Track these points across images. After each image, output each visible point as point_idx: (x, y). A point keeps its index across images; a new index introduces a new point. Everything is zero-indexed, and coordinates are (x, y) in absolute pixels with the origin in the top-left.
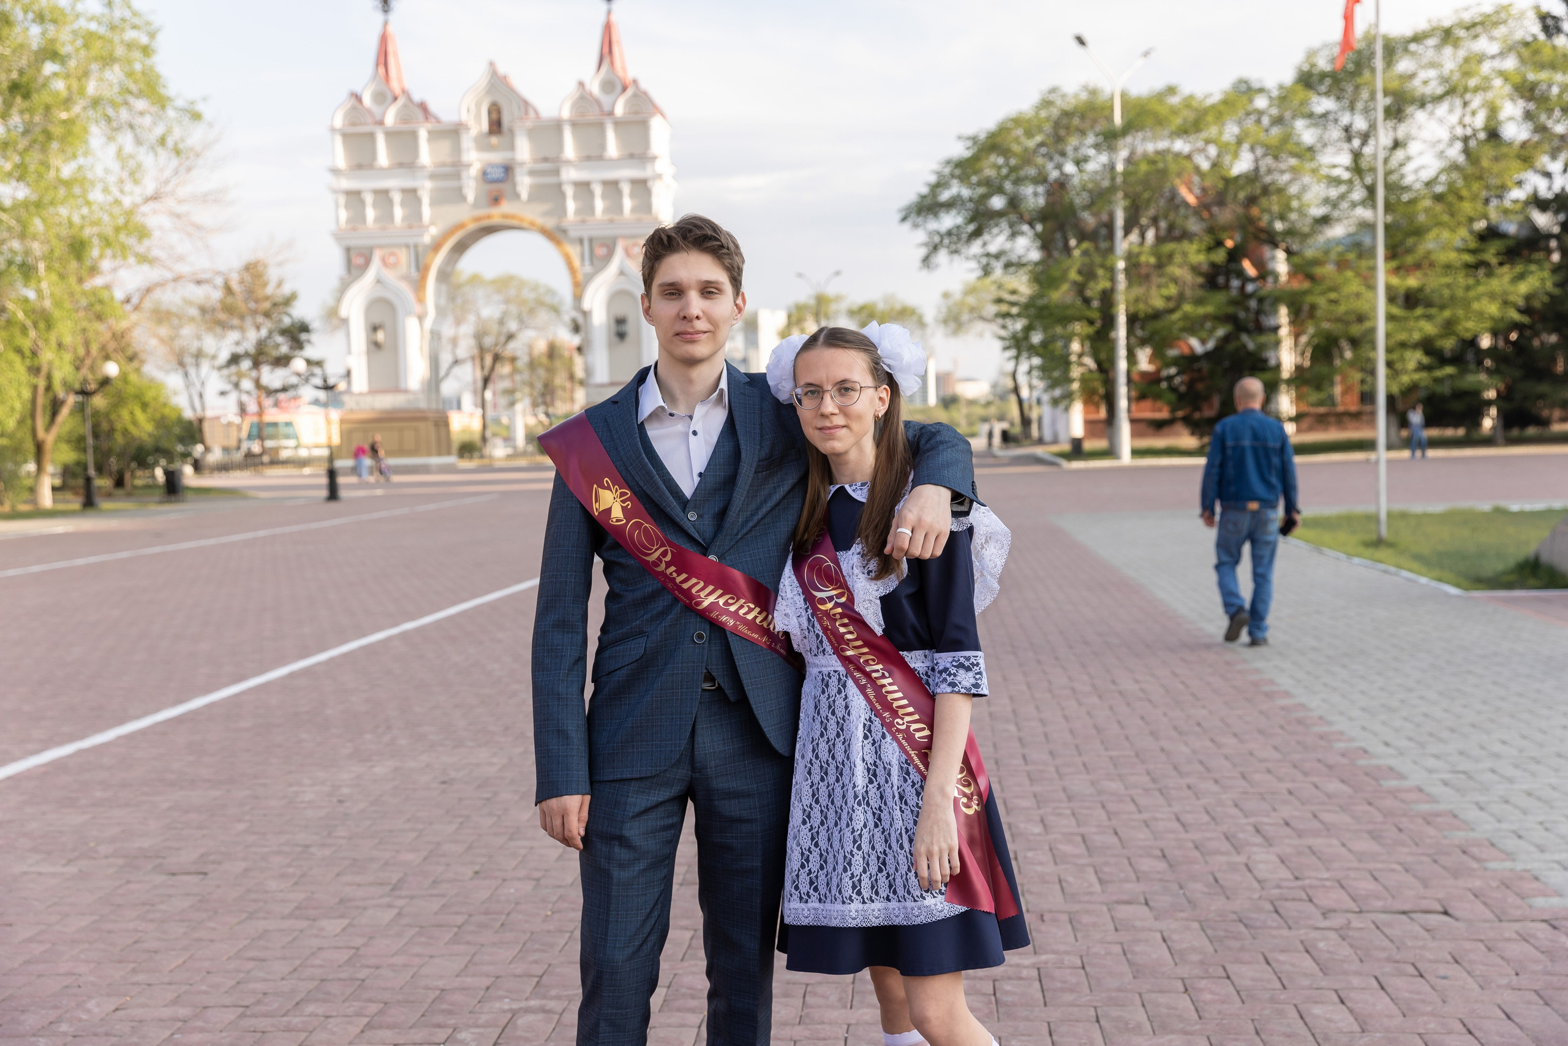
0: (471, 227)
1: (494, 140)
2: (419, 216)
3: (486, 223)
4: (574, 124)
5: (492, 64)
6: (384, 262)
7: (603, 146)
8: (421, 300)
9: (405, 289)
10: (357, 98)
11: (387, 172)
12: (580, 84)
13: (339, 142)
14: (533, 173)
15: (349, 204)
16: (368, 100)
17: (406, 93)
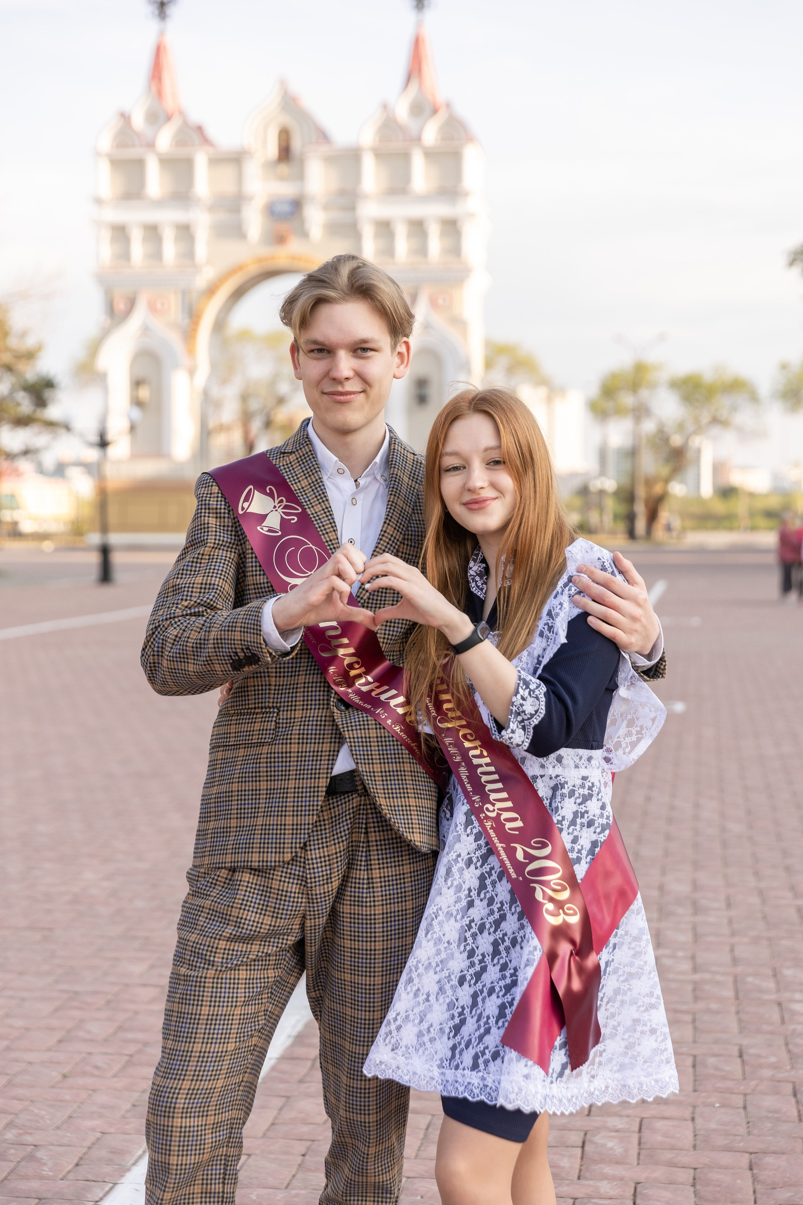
0: (253, 269)
1: (284, 169)
2: (189, 254)
3: (270, 265)
4: (379, 155)
5: (283, 83)
6: (152, 308)
7: (406, 177)
8: (191, 350)
9: (175, 339)
10: (125, 118)
11: (158, 204)
12: (385, 107)
13: (105, 168)
14: (326, 207)
15: (113, 240)
16: (138, 121)
17: (181, 113)
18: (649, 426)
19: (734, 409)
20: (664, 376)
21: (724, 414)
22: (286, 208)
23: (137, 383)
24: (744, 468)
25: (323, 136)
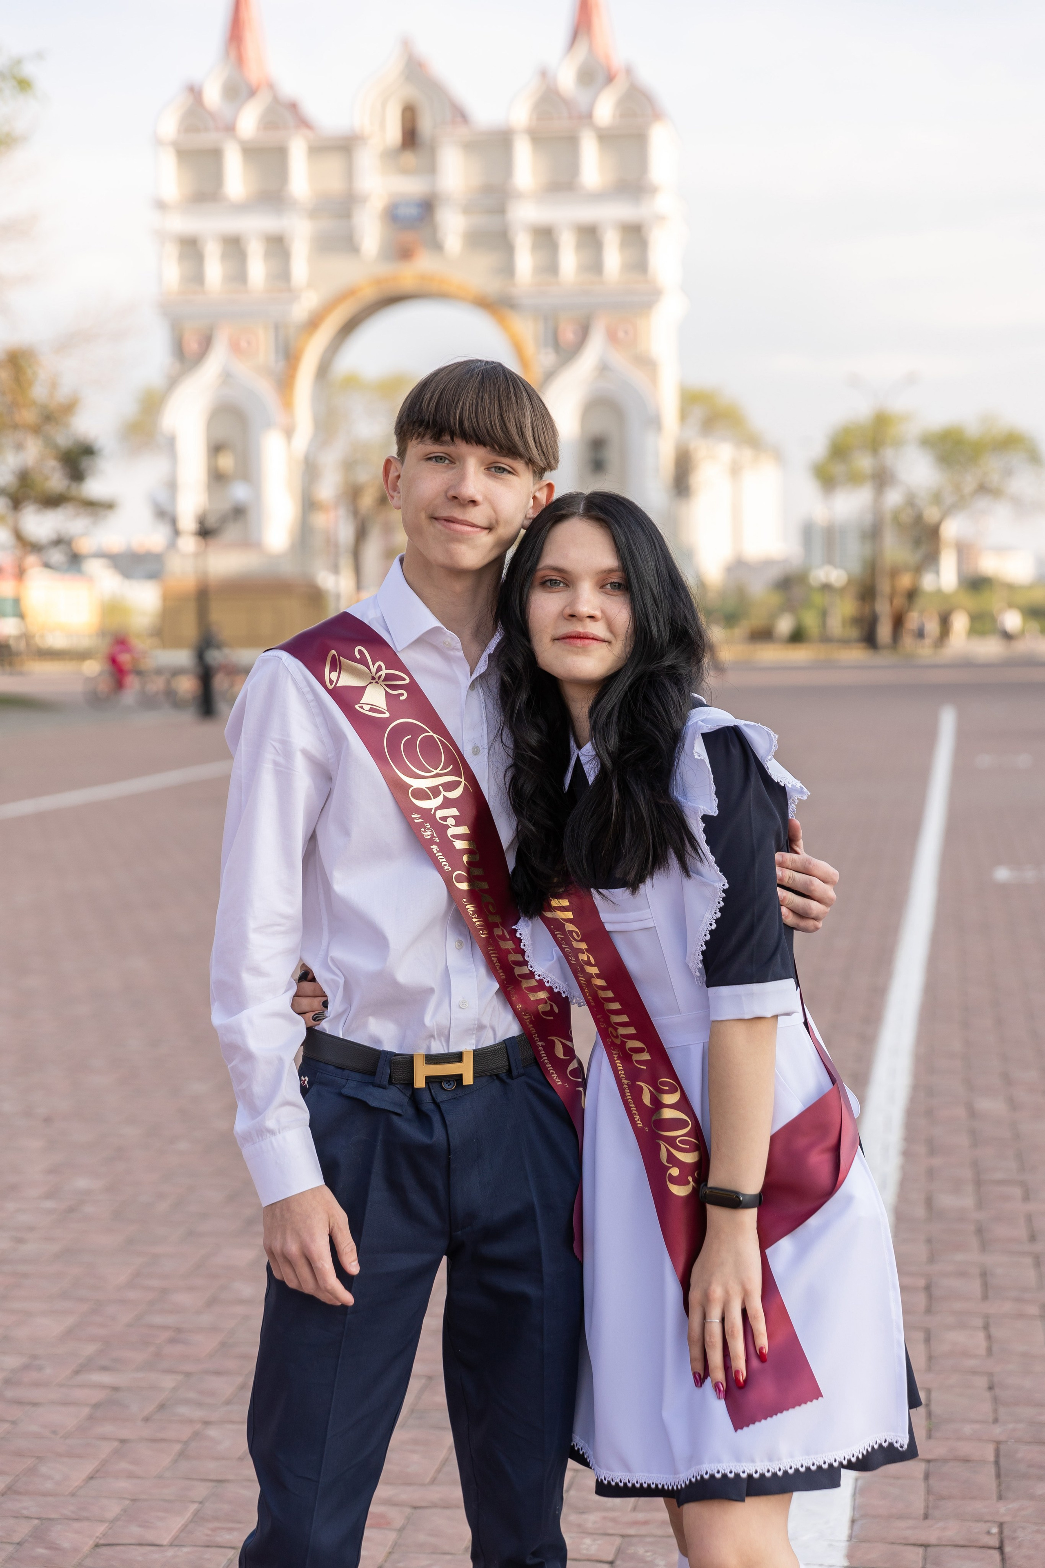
0: (369, 294)
1: (409, 159)
2: (283, 275)
3: (392, 288)
4: (538, 138)
5: (406, 45)
6: (235, 348)
7: (576, 169)
8: (287, 404)
9: (265, 389)
10: (195, 92)
11: (242, 208)
12: (544, 74)
13: (168, 162)
14: (467, 210)
15: (182, 257)
16: (213, 96)
17: (271, 86)
18: (893, 498)
19: (1008, 473)
20: (913, 430)
21: (994, 478)
22: (413, 211)
23: (216, 449)
24: (1001, 550)
25: (460, 115)
